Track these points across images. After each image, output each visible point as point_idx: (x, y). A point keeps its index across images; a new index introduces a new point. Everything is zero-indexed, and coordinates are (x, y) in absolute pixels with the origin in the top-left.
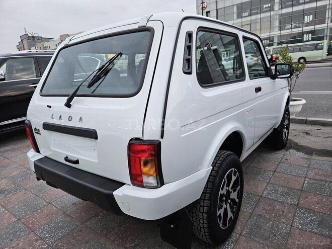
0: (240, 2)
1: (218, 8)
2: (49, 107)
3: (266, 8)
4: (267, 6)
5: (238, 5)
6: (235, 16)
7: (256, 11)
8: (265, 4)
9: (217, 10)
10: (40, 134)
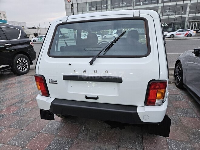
0: (90, 1)
1: (78, 3)
2: (70, 64)
3: (104, 7)
4: (104, 6)
5: (89, 3)
6: (88, 9)
7: (99, 8)
8: (103, 5)
9: (77, 4)
10: (57, 83)
